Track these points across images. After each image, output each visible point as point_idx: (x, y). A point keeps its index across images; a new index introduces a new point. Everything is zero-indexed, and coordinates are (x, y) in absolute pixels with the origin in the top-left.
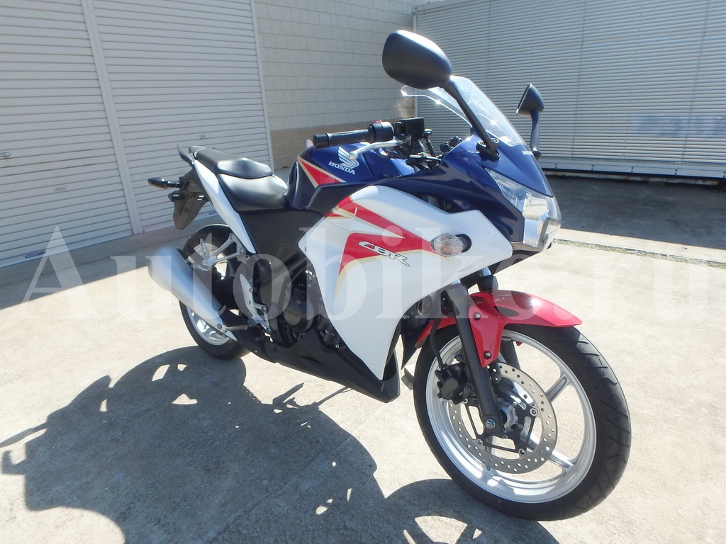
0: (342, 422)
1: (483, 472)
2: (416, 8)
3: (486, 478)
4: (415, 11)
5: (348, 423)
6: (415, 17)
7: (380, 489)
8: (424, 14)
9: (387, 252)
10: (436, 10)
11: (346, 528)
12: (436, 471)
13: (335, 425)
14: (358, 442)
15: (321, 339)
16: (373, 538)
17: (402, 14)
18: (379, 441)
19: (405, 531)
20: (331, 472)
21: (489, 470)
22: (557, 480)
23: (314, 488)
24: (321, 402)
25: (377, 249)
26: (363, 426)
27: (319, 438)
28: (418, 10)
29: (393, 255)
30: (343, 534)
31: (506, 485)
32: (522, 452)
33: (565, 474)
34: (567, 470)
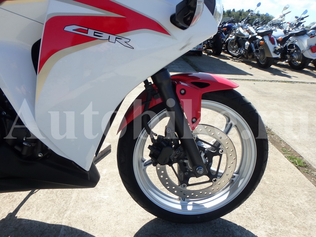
0: (48, 218)
1: (181, 204)
3: (184, 206)
5: (53, 217)
9: (105, 36)
12: (142, 218)
14: (72, 228)
15: (19, 154)
18: (89, 218)
21: (184, 200)
22: (229, 187)
24: (17, 210)
25: (91, 33)
26: (68, 213)
29: (113, 37)
31: (198, 205)
32: (215, 181)
33: (232, 182)
34: (234, 179)
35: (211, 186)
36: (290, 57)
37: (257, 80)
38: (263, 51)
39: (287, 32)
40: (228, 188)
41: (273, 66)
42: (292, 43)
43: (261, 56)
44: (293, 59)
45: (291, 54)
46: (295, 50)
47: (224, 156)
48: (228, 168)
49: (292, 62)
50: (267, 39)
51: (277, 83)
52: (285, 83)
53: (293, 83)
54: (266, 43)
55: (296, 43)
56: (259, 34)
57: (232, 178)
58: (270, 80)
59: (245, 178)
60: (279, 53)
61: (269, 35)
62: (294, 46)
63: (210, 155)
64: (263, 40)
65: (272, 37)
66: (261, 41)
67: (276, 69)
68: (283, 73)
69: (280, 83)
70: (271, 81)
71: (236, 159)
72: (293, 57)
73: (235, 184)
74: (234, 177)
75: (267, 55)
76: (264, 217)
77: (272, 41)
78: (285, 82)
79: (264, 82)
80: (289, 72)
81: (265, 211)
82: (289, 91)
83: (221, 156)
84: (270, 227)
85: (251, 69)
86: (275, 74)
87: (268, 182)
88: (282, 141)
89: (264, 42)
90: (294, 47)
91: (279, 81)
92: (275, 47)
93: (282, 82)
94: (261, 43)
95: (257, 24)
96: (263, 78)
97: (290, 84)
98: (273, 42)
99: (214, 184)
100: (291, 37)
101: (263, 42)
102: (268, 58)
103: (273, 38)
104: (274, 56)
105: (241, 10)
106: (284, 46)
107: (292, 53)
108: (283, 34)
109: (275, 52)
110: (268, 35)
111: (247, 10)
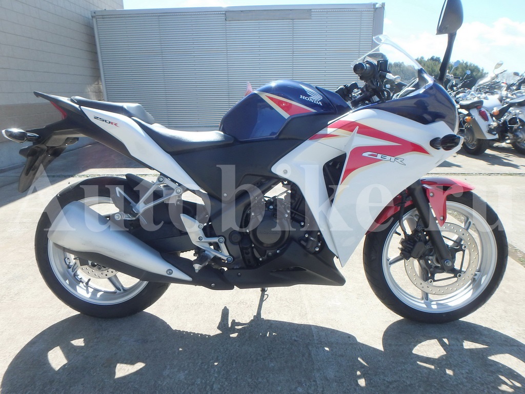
1: (425, 303)
2: (95, 13)
3: (428, 305)
4: (94, 15)
6: (94, 20)
7: (373, 348)
8: (103, 18)
9: (388, 158)
10: (113, 16)
11: (390, 383)
13: (290, 324)
16: (411, 378)
17: (81, 15)
19: (418, 362)
20: (332, 354)
21: (427, 300)
23: (338, 371)
24: (259, 313)
25: (379, 156)
27: (293, 338)
28: (97, 14)
29: (393, 158)
30: (394, 388)
32: (460, 276)
33: (474, 280)
34: (476, 277)
35: (456, 282)
36: (514, 137)
37: (468, 174)
38: (470, 130)
39: (504, 98)
40: (471, 286)
41: (488, 151)
42: (514, 116)
43: (468, 138)
44: (518, 139)
45: (514, 132)
46: (520, 125)
47: (467, 252)
48: (471, 264)
49: (517, 144)
50: (475, 113)
51: (499, 176)
52: (511, 177)
53: (523, 176)
54: (474, 119)
55: (521, 116)
56: (462, 107)
57: (474, 276)
58: (487, 172)
59: (487, 274)
60: (495, 132)
61: (478, 107)
62: (518, 120)
63: (452, 252)
64: (469, 115)
65: (483, 109)
66: (467, 117)
67: (493, 156)
68: (505, 161)
69: (503, 177)
70: (490, 174)
71: (478, 254)
72: (517, 136)
73: (477, 282)
74: (476, 275)
75: (478, 136)
76: (511, 321)
77: (483, 116)
78: (511, 174)
79: (479, 177)
80: (515, 159)
81: (510, 316)
82: (519, 188)
83: (464, 251)
84: (518, 328)
85: (455, 157)
86: (493, 164)
87: (507, 292)
88: (518, 251)
89: (472, 117)
90: (517, 122)
91: (501, 174)
92: (489, 125)
93: (506, 174)
94: (466, 119)
95: (455, 88)
96: (475, 170)
97: (518, 177)
98: (485, 118)
99: (459, 279)
100: (511, 109)
101: (470, 118)
102: (479, 140)
103: (484, 112)
104: (489, 137)
105: (420, 58)
106: (502, 121)
107: (516, 130)
108: (498, 102)
109: (490, 131)
110: (476, 107)
111: (430, 58)
